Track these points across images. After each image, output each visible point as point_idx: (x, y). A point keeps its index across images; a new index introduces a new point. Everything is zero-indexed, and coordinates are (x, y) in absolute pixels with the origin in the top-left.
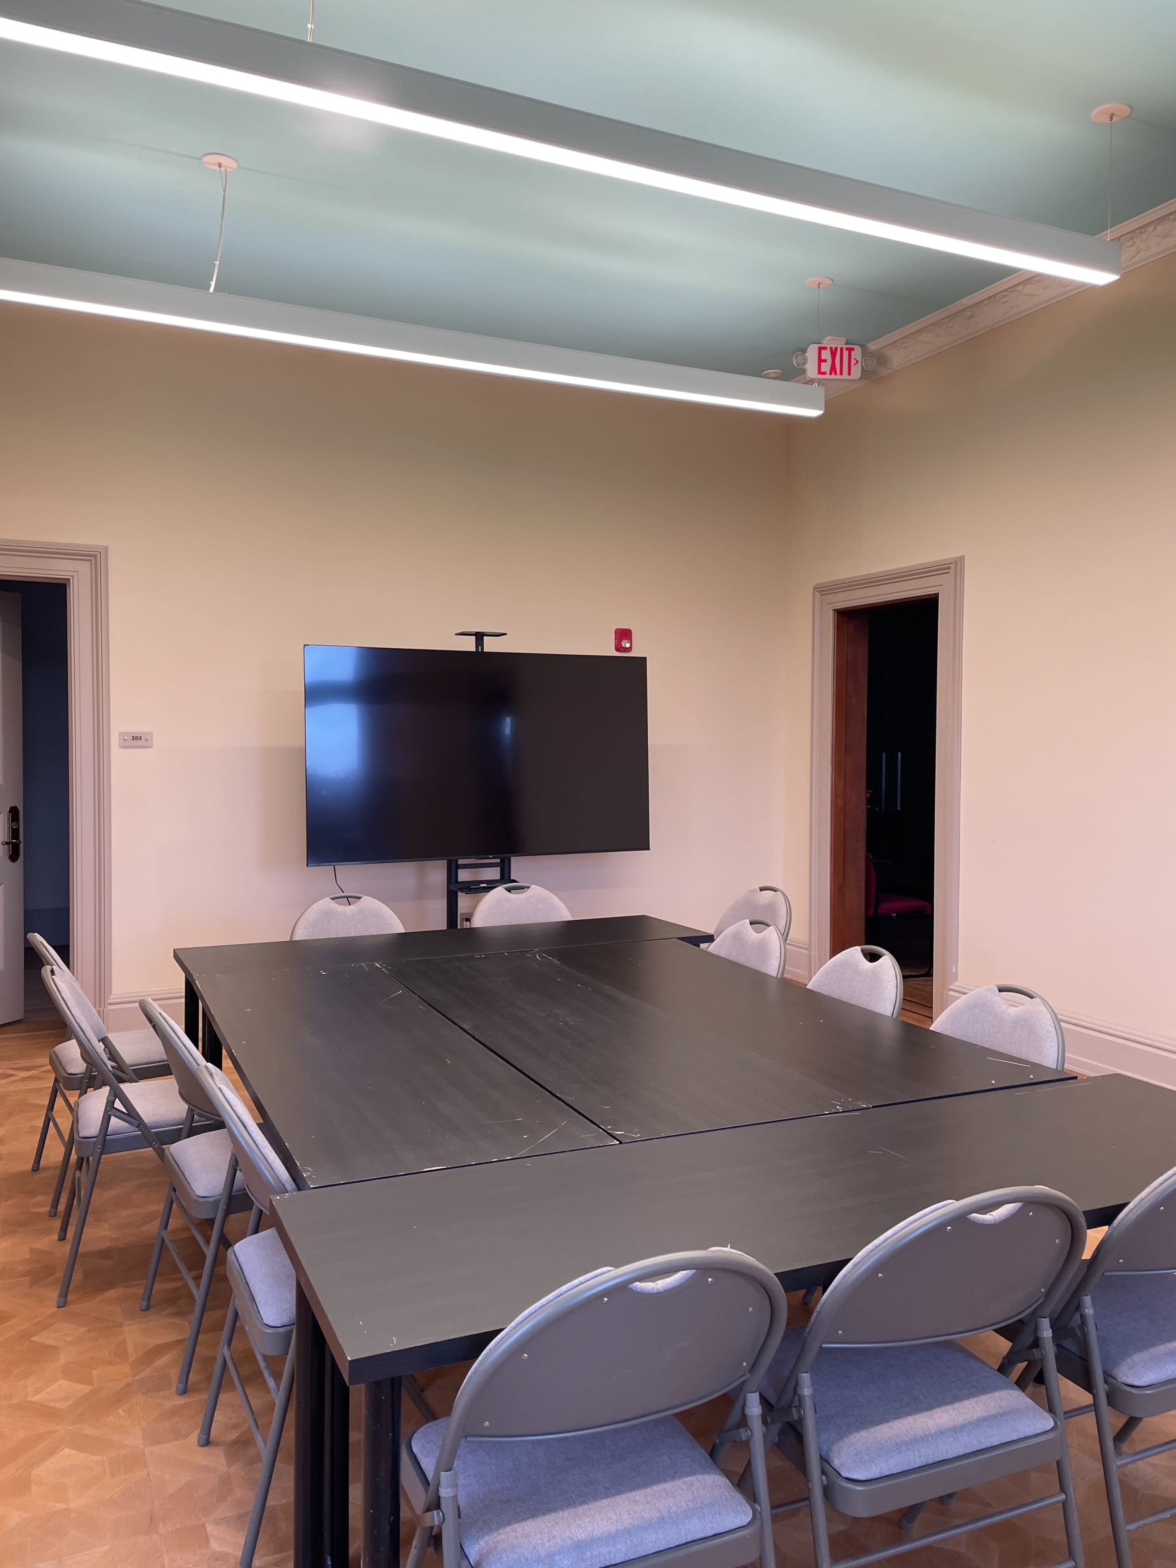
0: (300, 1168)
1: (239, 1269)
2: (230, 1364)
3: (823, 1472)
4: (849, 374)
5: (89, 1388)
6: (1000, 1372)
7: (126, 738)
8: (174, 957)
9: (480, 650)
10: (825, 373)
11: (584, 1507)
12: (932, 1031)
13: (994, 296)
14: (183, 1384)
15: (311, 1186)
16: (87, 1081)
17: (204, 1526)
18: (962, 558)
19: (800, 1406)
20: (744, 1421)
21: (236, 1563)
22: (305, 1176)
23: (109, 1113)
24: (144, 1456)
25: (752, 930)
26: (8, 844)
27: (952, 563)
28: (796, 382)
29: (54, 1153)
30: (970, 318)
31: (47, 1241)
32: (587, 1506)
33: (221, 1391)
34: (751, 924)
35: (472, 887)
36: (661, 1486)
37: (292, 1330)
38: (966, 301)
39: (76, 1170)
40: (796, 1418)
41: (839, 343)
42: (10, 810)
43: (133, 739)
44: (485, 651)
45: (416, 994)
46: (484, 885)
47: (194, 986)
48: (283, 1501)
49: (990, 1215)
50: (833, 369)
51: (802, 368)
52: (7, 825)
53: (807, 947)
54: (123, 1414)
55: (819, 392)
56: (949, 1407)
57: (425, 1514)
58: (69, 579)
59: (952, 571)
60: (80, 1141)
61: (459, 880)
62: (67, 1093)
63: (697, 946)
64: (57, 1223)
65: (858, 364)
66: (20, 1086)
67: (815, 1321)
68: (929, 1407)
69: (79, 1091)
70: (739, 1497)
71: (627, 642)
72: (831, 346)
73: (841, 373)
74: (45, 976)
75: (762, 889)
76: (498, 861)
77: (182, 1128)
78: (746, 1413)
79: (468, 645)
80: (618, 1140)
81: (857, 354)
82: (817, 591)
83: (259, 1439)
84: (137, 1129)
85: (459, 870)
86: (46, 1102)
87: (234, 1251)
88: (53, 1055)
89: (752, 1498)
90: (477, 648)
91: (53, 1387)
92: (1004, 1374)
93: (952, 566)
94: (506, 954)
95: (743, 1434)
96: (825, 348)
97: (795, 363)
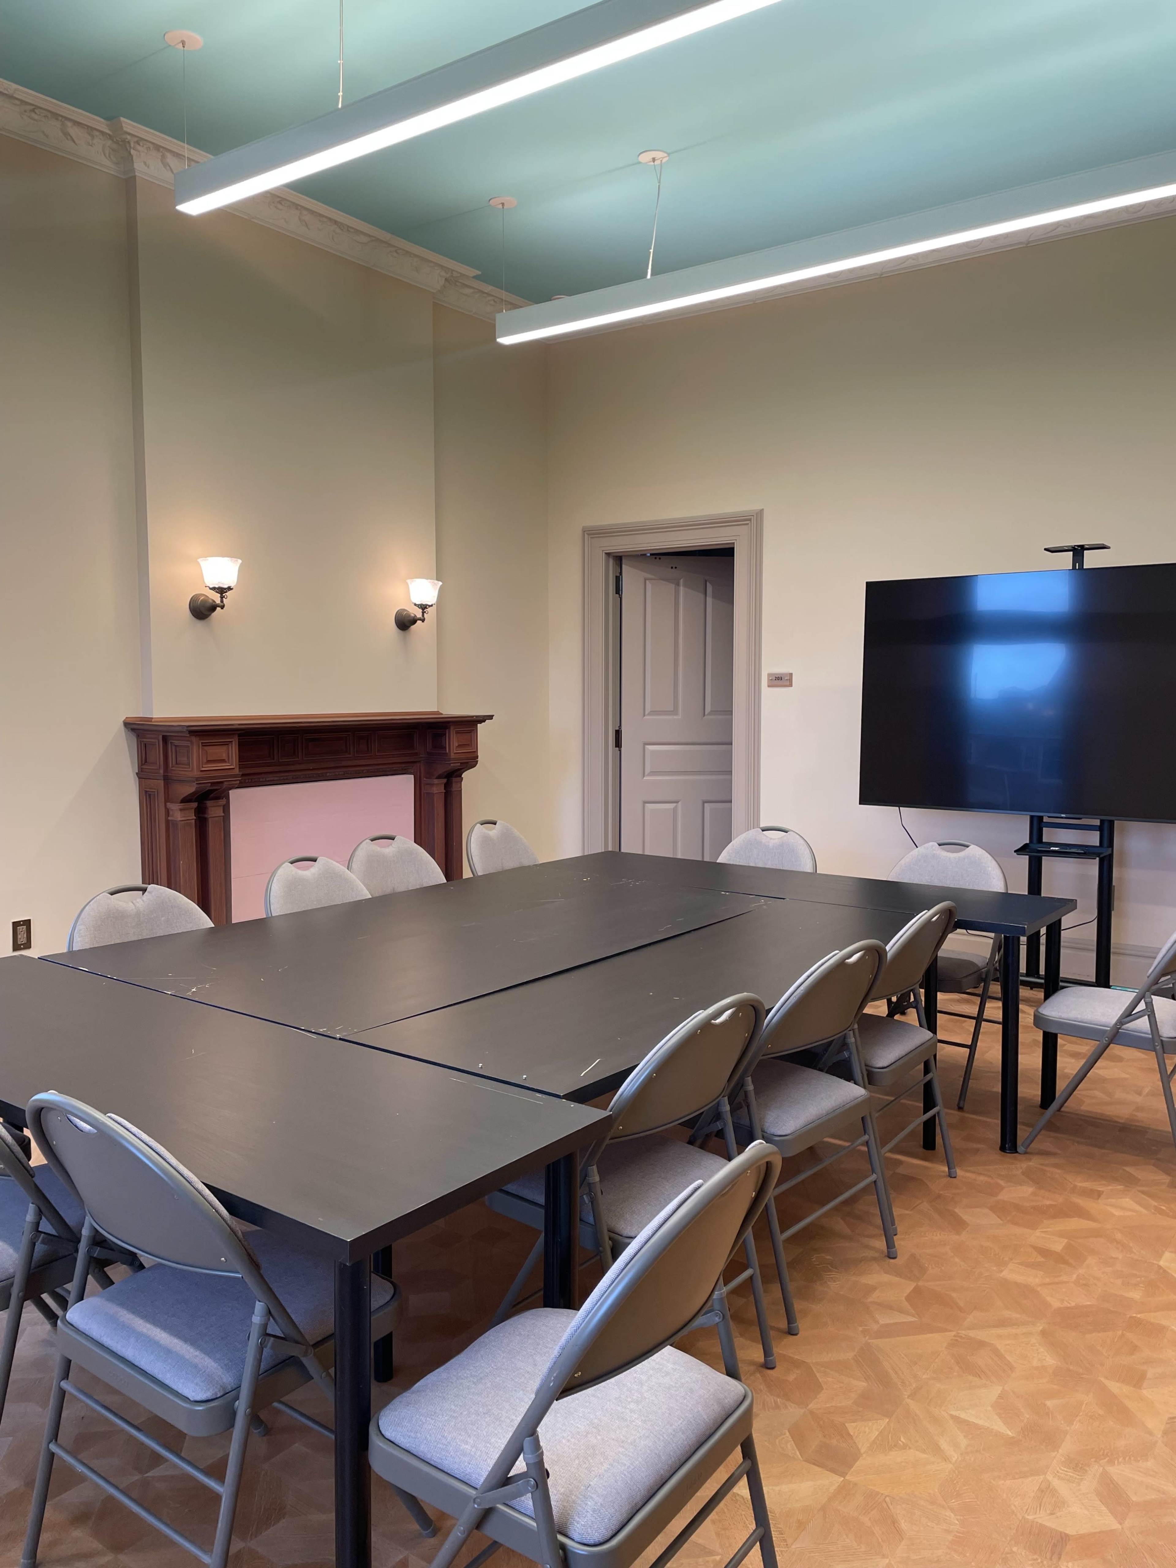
7: (770, 678)
9: (1077, 568)
43: (776, 680)
44: (1082, 567)
58: (735, 543)
61: (1043, 841)
76: (1096, 823)
85: (1044, 829)
90: (1074, 565)
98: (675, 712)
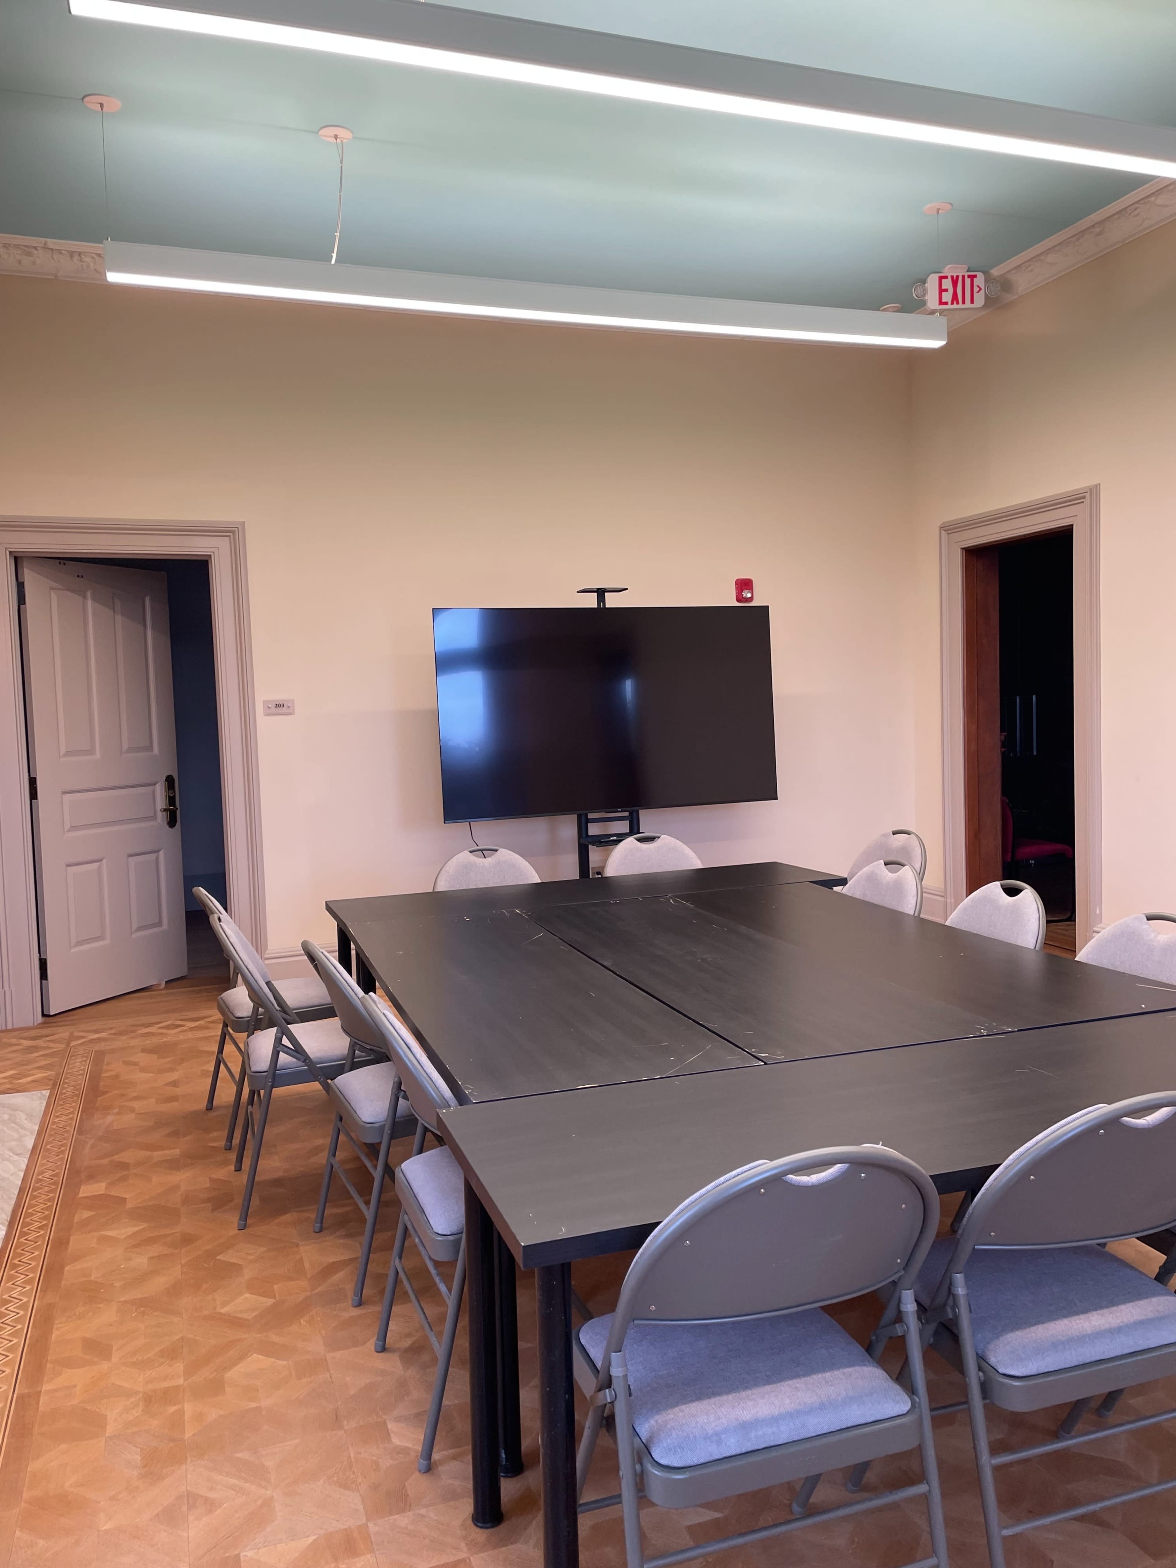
0: (462, 1086)
1: (408, 1185)
2: (402, 1275)
3: (980, 1369)
4: (972, 302)
5: (272, 1301)
6: (1157, 1281)
7: (270, 706)
8: (326, 909)
9: (602, 607)
10: (946, 303)
11: (747, 1393)
12: (1078, 961)
13: (1125, 209)
14: (358, 1297)
15: (474, 1101)
16: (253, 1023)
17: (385, 1423)
18: (1097, 486)
19: (955, 1305)
20: (899, 1318)
21: (417, 1456)
22: (467, 1092)
23: (278, 1049)
24: (326, 1360)
25: (886, 871)
26: (165, 811)
27: (1087, 492)
28: (917, 314)
29: (226, 1093)
30: (1099, 234)
31: (226, 1172)
32: (750, 1392)
33: (393, 1304)
34: (886, 864)
35: (602, 840)
36: (820, 1375)
37: (461, 1239)
38: (1095, 217)
39: (248, 1105)
40: (951, 1316)
41: (960, 271)
42: (166, 778)
43: (276, 707)
44: (607, 607)
45: (557, 936)
46: (614, 838)
47: (347, 934)
48: (457, 1402)
49: (1144, 1119)
50: (955, 298)
51: (923, 300)
52: (164, 793)
53: (942, 894)
54: (305, 1324)
55: (941, 322)
56: (1106, 1311)
57: (598, 1393)
58: (210, 555)
59: (1087, 501)
60: (252, 1075)
61: (589, 834)
62: (235, 1035)
63: (830, 889)
64: (233, 1156)
65: (981, 291)
66: (190, 1035)
67: (967, 1222)
68: (1085, 1311)
69: (247, 1033)
70: (897, 1387)
71: (748, 592)
72: (952, 274)
73: (964, 302)
74: (213, 923)
75: (894, 833)
76: (627, 814)
77: (344, 1063)
78: (901, 1310)
79: (590, 601)
80: (762, 1061)
81: (980, 280)
82: (944, 530)
83: (433, 1339)
84: (303, 1064)
85: (589, 824)
86: (215, 1048)
87: (402, 1170)
88: (221, 1001)
89: (911, 1391)
90: (599, 604)
91: (240, 1299)
92: (1161, 1282)
93: (1088, 495)
94: (641, 899)
95: (899, 1330)
96: (946, 277)
97: (914, 295)
98: (91, 752)
